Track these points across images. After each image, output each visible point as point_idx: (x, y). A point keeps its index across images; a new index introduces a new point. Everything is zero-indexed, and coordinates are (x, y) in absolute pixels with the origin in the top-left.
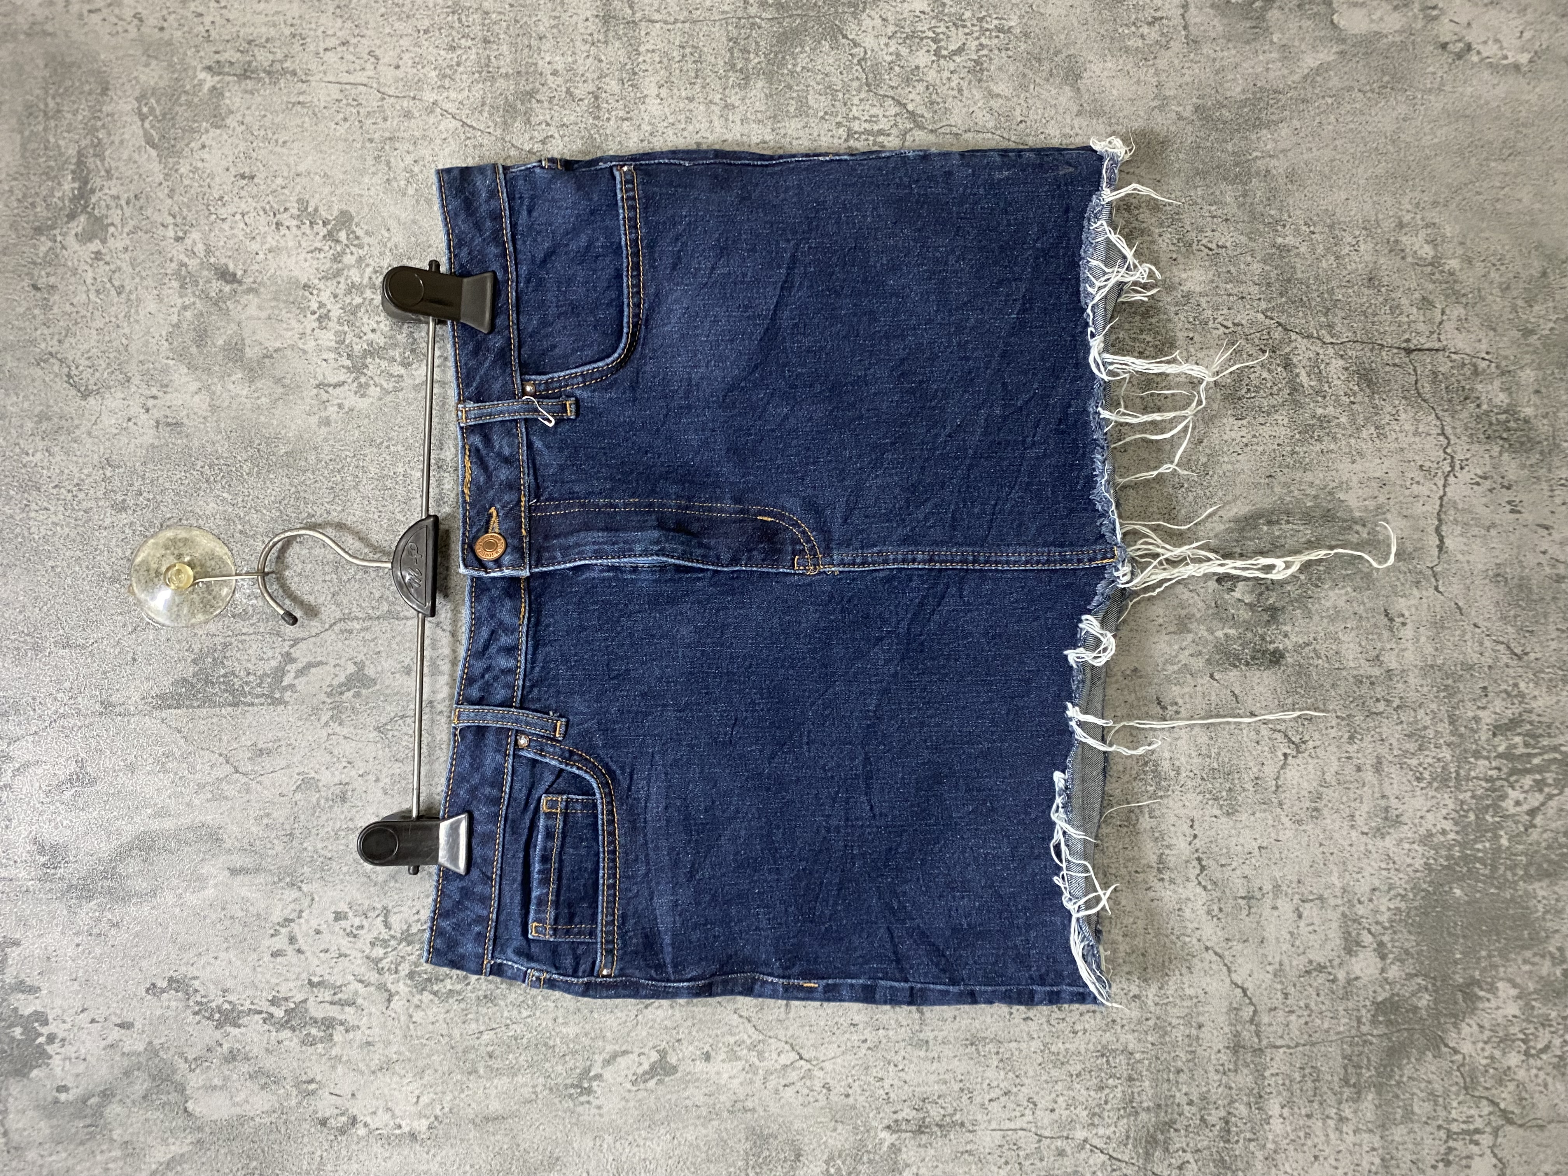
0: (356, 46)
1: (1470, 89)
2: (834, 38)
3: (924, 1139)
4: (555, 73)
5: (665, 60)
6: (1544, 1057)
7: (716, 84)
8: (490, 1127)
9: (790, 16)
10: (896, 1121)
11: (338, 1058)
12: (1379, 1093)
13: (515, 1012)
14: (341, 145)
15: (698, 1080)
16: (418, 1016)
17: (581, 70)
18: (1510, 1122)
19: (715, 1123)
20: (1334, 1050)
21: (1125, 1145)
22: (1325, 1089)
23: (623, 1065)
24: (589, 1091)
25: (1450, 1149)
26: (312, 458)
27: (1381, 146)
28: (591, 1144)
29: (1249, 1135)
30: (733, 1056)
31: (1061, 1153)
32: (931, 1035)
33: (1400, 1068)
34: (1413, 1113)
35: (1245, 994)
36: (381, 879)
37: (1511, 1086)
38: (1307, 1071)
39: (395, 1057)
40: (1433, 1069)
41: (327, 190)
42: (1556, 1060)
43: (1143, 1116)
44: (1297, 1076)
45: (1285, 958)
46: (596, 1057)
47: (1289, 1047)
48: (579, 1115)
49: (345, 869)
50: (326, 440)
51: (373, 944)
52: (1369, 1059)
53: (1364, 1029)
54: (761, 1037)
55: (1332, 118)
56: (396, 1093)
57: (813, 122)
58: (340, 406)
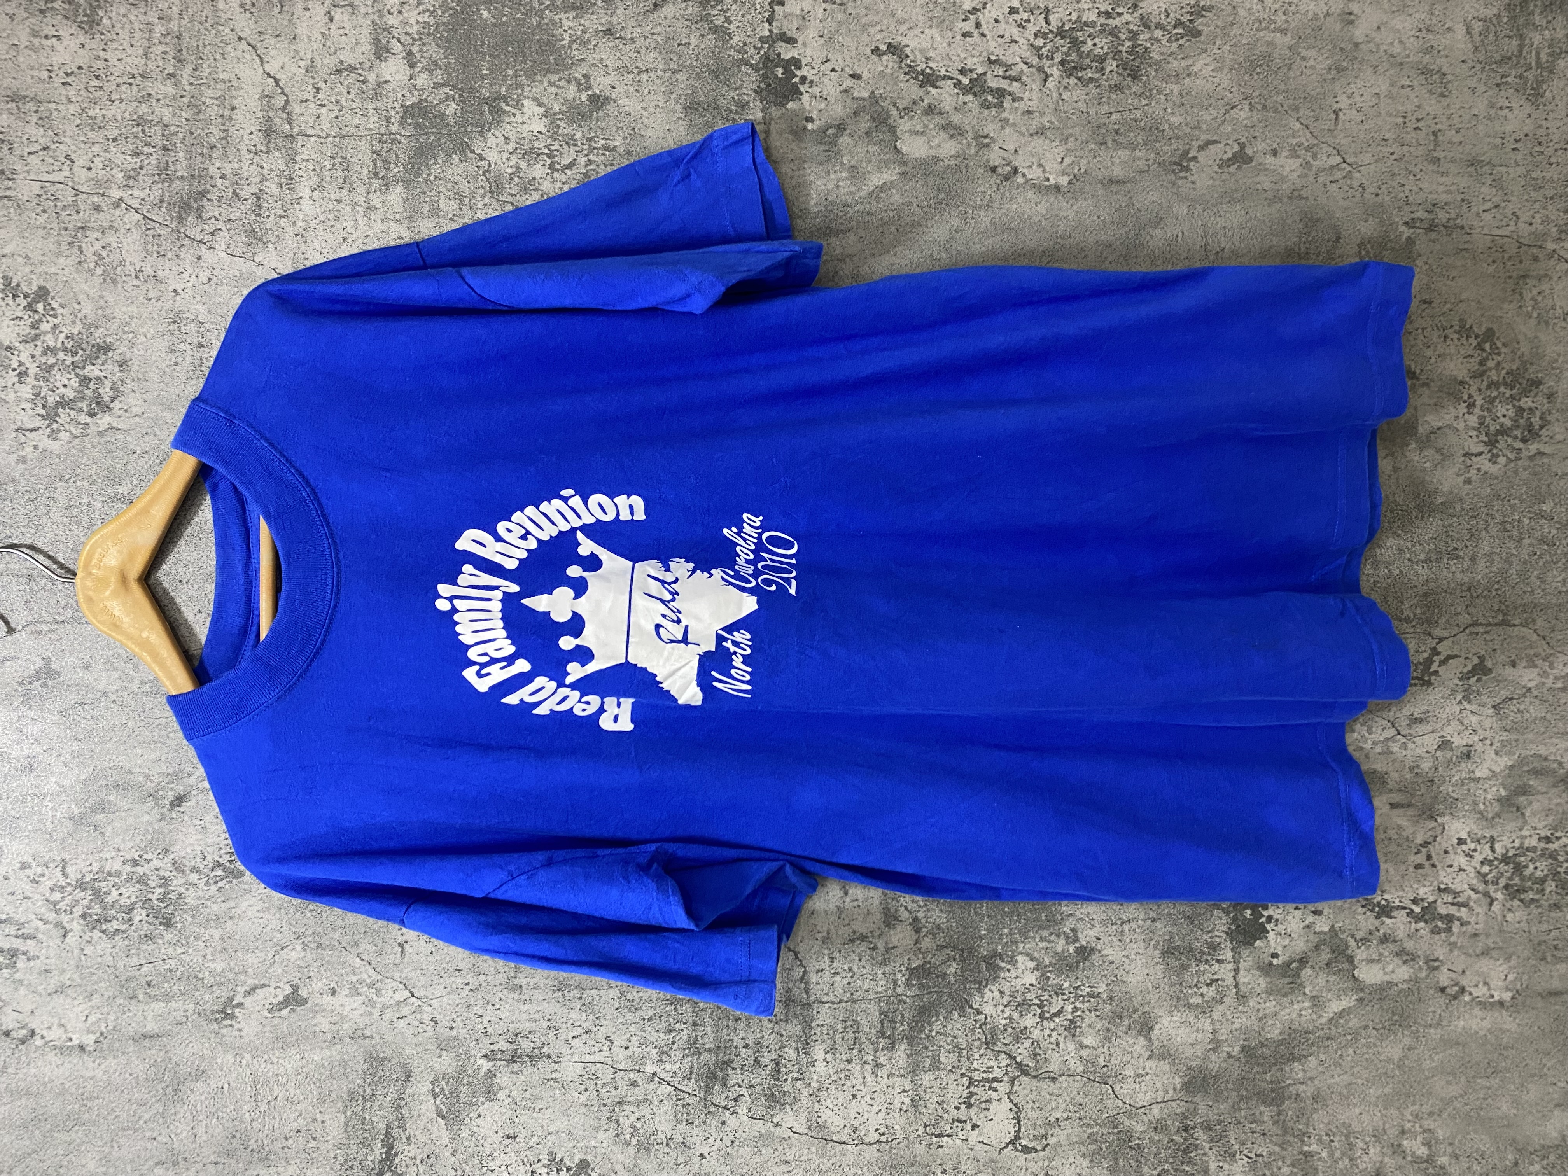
0: (55, 151)
1: (1015, 206)
2: (463, 153)
3: (516, 1067)
4: (223, 177)
5: (318, 169)
6: (1057, 1020)
7: (362, 189)
8: (147, 1043)
9: (426, 134)
10: (493, 1051)
11: (21, 982)
12: (911, 1045)
13: (170, 950)
14: (42, 232)
15: (325, 1010)
16: (88, 950)
17: (245, 175)
18: (1026, 1073)
19: (339, 1047)
20: (873, 1009)
21: (689, 1079)
22: (863, 1039)
23: (261, 996)
24: (232, 1016)
25: (972, 1094)
26: (11, 489)
27: (935, 254)
28: (232, 1060)
29: (796, 1075)
30: (355, 992)
31: (634, 1084)
32: (525, 981)
33: (930, 1024)
34: (939, 1062)
35: (797, 958)
36: (61, 835)
37: (1027, 1043)
38: (849, 1023)
39: (68, 983)
40: (959, 1026)
41: (28, 269)
42: (1067, 1023)
43: (705, 1056)
44: (840, 1027)
45: (832, 927)
46: (239, 988)
47: (833, 1003)
48: (223, 1036)
49: (30, 827)
50: (23, 475)
51: (52, 890)
52: (903, 1016)
53: (900, 990)
54: (380, 977)
55: (893, 229)
56: (69, 1012)
57: (443, 222)
58: (36, 447)
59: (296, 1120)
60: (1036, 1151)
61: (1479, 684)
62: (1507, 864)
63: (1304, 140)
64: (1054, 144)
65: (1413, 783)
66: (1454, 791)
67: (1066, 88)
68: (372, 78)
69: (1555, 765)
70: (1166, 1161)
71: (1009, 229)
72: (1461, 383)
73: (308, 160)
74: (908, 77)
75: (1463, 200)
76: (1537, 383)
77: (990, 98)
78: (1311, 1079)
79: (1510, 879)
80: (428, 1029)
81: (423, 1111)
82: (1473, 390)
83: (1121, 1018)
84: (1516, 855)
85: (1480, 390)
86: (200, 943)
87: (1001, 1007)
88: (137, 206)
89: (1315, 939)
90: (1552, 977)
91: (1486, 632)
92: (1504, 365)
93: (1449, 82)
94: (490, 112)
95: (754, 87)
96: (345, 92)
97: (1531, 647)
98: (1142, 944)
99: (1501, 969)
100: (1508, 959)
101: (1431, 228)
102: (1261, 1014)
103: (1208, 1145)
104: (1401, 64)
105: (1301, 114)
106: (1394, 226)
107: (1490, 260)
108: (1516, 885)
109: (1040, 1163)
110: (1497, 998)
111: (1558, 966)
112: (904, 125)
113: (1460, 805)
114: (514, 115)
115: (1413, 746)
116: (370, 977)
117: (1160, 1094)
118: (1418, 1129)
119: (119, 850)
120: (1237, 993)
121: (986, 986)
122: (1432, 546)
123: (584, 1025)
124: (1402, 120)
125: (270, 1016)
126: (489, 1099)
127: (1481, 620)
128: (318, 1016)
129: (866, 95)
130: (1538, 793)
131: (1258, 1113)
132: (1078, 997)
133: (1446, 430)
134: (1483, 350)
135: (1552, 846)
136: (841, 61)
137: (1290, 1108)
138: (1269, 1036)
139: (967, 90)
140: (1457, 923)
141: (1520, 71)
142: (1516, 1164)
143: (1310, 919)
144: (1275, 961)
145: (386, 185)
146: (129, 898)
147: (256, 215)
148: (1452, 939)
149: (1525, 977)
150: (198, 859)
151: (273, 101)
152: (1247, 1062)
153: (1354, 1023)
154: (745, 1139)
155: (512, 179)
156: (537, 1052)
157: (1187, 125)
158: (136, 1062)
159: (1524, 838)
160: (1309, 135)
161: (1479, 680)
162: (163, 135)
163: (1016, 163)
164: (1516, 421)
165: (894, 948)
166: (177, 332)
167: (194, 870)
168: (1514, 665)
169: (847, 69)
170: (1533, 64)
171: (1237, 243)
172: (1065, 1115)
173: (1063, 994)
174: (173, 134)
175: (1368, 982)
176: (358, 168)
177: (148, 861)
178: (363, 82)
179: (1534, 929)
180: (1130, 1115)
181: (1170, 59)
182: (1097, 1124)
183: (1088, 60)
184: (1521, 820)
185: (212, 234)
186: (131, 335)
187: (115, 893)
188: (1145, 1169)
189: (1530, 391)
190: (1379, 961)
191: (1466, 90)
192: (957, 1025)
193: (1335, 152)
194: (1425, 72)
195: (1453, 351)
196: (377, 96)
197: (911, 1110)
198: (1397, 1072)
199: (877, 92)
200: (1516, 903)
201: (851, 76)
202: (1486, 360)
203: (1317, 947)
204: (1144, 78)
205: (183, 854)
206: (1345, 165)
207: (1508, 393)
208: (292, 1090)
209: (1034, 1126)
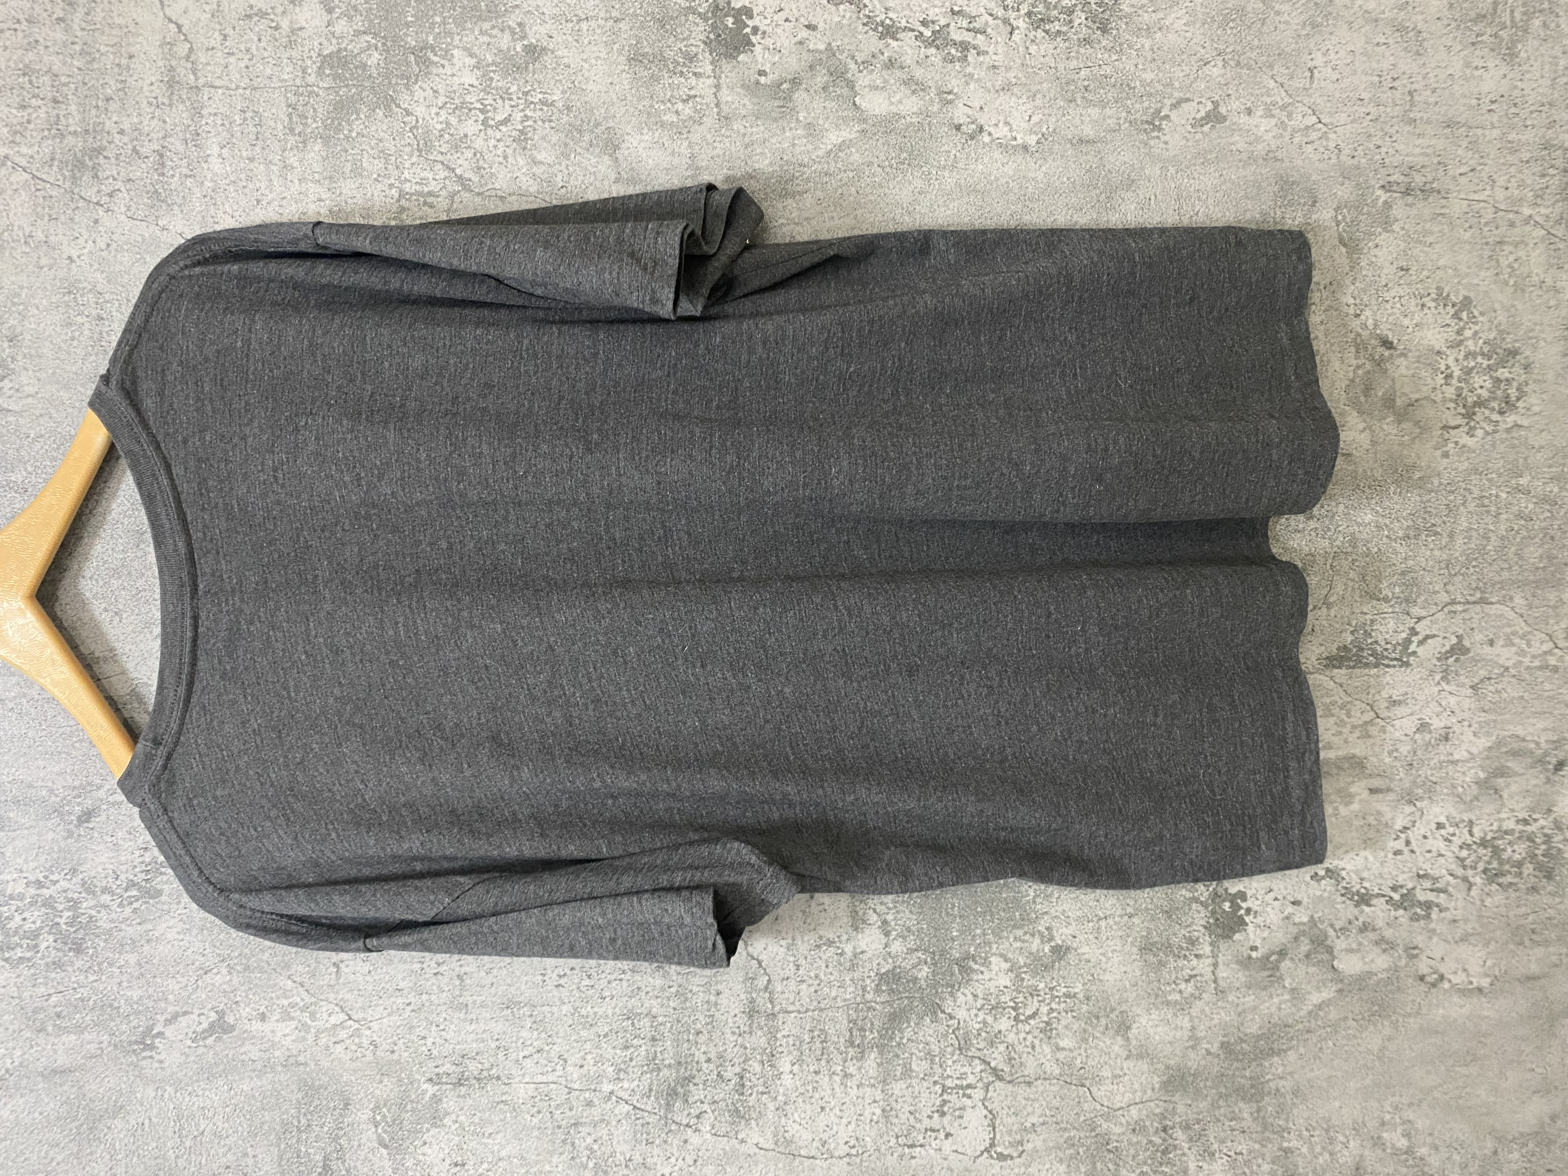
59: (224, 1155)
60: (1012, 1158)
61: (1458, 664)
62: (1485, 847)
63: (1279, 99)
64: (1021, 101)
65: (1392, 767)
66: (1432, 775)
67: (1032, 41)
68: (285, 24)
69: (1533, 746)
70: (1145, 1163)
71: (976, 191)
72: (1439, 352)
73: (215, 114)
74: (866, 28)
75: (1439, 163)
76: (1513, 353)
77: (953, 51)
78: (1291, 1074)
79: (1489, 863)
80: (367, 1053)
81: (363, 1141)
82: (1451, 361)
83: (1098, 1018)
84: (1494, 838)
85: (1457, 360)
86: (114, 969)
87: (974, 1011)
88: (24, 163)
89: (1294, 930)
90: (1529, 961)
91: (1464, 611)
92: (1481, 335)
93: (1424, 40)
94: (417, 64)
95: (703, 38)
96: (256, 39)
97: (1509, 626)
98: (1118, 942)
99: (1479, 954)
100: (1487, 944)
101: (1407, 192)
102: (1240, 1009)
103: (1186, 1145)
104: (1376, 21)
105: (1275, 72)
106: (1371, 190)
107: (1468, 225)
108: (1494, 869)
109: (1016, 1170)
110: (1475, 984)
111: (1536, 950)
112: (863, 80)
113: (1438, 788)
114: (443, 66)
115: (1392, 729)
116: (303, 1000)
117: (1139, 1094)
118: (1398, 1120)
119: (21, 871)
120: (1216, 989)
121: (958, 990)
122: (1410, 523)
123: (535, 1044)
124: (1377, 79)
125: (194, 1045)
126: (434, 1125)
127: (1459, 598)
128: (247, 1043)
129: (822, 47)
130: (1517, 774)
131: (1237, 1111)
132: (1053, 998)
133: (1424, 402)
134: (1461, 319)
135: (1529, 829)
136: (795, 11)
137: (1269, 1105)
138: (1248, 1031)
139: (929, 43)
140: (1436, 909)
141: (1495, 30)
142: (1495, 1153)
143: (1290, 909)
144: (1254, 954)
145: (304, 142)
146: (34, 922)
147: (159, 175)
148: (1432, 926)
149: (1504, 962)
150: (110, 879)
151: (175, 49)
152: (1226, 1058)
153: (1333, 1014)
154: (709, 1158)
155: (441, 136)
156: (485, 1073)
157: (1159, 82)
158: (47, 1100)
159: (1501, 820)
160: (1284, 94)
161: (1457, 660)
162: (53, 86)
163: (982, 121)
164: (1493, 392)
165: (862, 952)
166: (72, 304)
167: (105, 890)
168: (1491, 643)
169: (802, 20)
170: (1508, 23)
171: (1211, 207)
172: (1041, 1120)
173: (1038, 995)
174: (64, 85)
175: (1347, 973)
176: (272, 123)
177: (55, 883)
178: (276, 28)
179: (1511, 914)
180: (1107, 1117)
181: (1140, 12)
182: (1074, 1128)
183: (1056, 12)
184: (1499, 802)
185: (111, 195)
186: (21, 307)
187: (18, 918)
188: (1124, 1172)
189: (1507, 361)
190: (1358, 951)
191: (1442, 48)
192: (929, 1031)
193: (1310, 112)
194: (1401, 29)
195: (1430, 321)
196: (290, 44)
197: (882, 1120)
198: (1377, 1063)
199: (834, 44)
200: (1495, 887)
201: (806, 26)
202: (1463, 328)
203: (1296, 939)
204: (1114, 32)
205: (93, 874)
206: (1320, 125)
207: (1485, 363)
208: (219, 1124)
209: (1010, 1132)
